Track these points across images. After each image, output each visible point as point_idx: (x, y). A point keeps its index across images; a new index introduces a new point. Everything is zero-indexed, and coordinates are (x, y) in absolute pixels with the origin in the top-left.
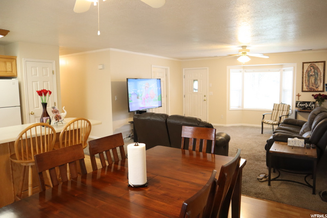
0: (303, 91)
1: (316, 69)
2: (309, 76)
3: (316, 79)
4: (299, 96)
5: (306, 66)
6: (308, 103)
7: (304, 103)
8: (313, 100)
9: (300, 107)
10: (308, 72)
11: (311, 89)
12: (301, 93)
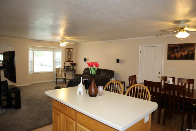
0: (66, 61)
1: (70, 51)
2: (68, 55)
3: (70, 56)
4: (65, 64)
5: (67, 50)
6: (69, 67)
7: (67, 67)
8: (70, 65)
9: (66, 69)
10: (68, 53)
11: (69, 60)
12: (66, 63)
